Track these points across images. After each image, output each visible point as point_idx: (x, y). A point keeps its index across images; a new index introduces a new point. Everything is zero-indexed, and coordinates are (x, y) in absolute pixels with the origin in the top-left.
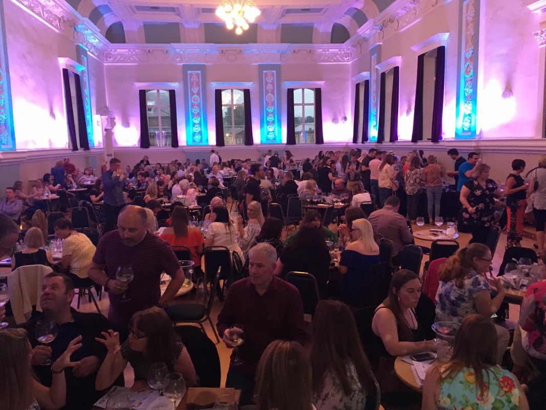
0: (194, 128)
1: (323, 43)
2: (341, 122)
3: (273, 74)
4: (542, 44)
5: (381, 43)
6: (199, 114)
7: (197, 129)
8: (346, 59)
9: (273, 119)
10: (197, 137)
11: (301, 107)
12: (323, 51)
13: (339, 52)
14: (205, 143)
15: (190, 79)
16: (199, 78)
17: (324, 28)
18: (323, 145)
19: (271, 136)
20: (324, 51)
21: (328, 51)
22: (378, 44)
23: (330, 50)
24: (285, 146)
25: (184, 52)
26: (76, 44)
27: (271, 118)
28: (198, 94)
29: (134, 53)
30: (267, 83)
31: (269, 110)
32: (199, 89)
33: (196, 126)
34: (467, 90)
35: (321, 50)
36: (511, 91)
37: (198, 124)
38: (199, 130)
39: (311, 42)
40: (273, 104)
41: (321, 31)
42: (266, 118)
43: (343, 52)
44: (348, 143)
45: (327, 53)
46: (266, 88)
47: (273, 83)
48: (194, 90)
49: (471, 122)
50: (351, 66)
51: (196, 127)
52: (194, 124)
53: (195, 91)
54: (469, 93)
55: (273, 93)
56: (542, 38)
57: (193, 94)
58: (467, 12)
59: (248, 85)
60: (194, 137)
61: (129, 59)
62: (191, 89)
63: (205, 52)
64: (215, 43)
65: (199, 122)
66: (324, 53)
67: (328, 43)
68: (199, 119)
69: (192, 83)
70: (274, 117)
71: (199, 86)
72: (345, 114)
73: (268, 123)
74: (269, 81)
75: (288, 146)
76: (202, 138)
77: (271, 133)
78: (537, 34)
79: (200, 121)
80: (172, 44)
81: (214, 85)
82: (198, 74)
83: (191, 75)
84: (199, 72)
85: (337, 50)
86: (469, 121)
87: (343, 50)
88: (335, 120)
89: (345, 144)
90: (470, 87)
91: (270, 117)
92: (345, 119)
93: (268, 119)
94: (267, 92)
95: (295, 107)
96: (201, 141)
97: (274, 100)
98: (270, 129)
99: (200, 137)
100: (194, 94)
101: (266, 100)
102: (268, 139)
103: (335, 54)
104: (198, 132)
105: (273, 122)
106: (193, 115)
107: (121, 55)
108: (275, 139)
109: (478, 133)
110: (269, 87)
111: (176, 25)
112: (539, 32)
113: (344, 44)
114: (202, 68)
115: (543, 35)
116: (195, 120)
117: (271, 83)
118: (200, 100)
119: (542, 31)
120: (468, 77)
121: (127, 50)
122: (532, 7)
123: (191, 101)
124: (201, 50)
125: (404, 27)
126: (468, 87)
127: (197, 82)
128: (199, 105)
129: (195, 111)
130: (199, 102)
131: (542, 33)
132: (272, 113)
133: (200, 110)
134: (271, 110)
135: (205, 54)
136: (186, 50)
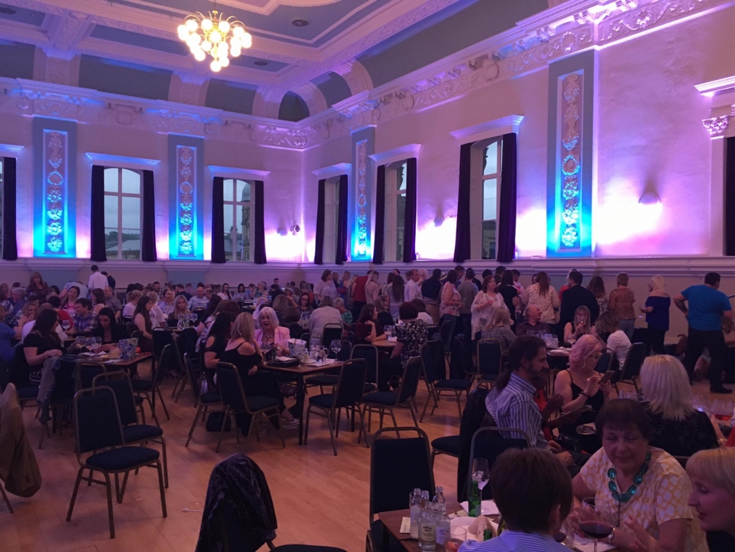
0: (50, 228)
1: (268, 117)
2: (290, 233)
3: (191, 152)
4: (717, 135)
5: (375, 126)
6: (59, 205)
7: (55, 230)
8: (297, 144)
9: (191, 221)
10: (55, 243)
11: (232, 206)
12: (266, 129)
13: (289, 134)
14: (69, 256)
15: (47, 144)
16: (63, 144)
17: (273, 96)
18: (265, 265)
19: (186, 249)
20: (270, 128)
21: (275, 129)
22: (370, 126)
23: (278, 129)
24: (209, 264)
25: (39, 96)
27: (187, 220)
28: (61, 170)
30: (182, 165)
31: (184, 208)
32: (63, 162)
33: (54, 224)
34: (570, 191)
35: (264, 127)
36: (658, 196)
37: (58, 221)
38: (60, 231)
39: (250, 113)
40: (191, 199)
41: (267, 99)
42: (180, 220)
43: (294, 134)
44: (300, 264)
45: (273, 132)
46: (180, 172)
47: (191, 166)
48: (53, 162)
49: (577, 235)
50: (303, 155)
51: (54, 226)
52: (50, 222)
53: (55, 165)
54: (574, 195)
55: (191, 181)
56: (718, 128)
57: (50, 168)
58: (566, 90)
59: (152, 164)
60: (49, 244)
62: (47, 160)
63: (78, 103)
64: (99, 90)
65: (58, 218)
66: (268, 131)
67: (275, 118)
68: (60, 213)
69: (50, 151)
70: (193, 220)
71: (63, 158)
72: (295, 222)
73: (184, 228)
74: (187, 161)
75: (213, 265)
76: (63, 246)
77: (186, 244)
78: (708, 122)
79: (62, 216)
80: (19, 80)
81: (91, 158)
82: (62, 137)
83: (49, 136)
84: (65, 133)
85: (286, 130)
86: (575, 233)
87: (295, 132)
88: (282, 230)
89: (296, 265)
90: (575, 188)
91: (186, 218)
92: (298, 229)
93: (182, 222)
94: (182, 179)
95: (225, 206)
96: (62, 251)
97: (193, 192)
98: (185, 236)
99: (61, 243)
100: (52, 169)
101: (180, 192)
102: (181, 254)
103: (283, 135)
104: (56, 234)
105: (190, 227)
106: (50, 206)
108: (192, 254)
109: (593, 249)
110: (186, 172)
111: (30, 49)
113: (297, 124)
114: (71, 128)
115: (720, 124)
116: (53, 213)
117: (188, 166)
118: (64, 182)
119: (718, 118)
120: (570, 174)
122: (700, 87)
123: (47, 180)
124: (71, 98)
125: (427, 105)
126: (569, 188)
127: (60, 149)
128: (61, 189)
129: (53, 198)
130: (61, 183)
131: (719, 120)
132: (189, 212)
133: (62, 197)
134: (187, 208)
135: (78, 106)
136: (44, 94)
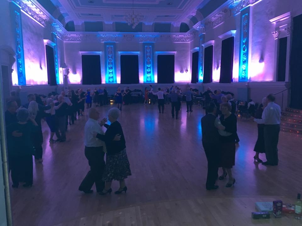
1: (176, 32)
2: (185, 72)
3: (150, 48)
4: (276, 38)
5: (205, 33)
6: (112, 68)
7: (111, 75)
8: (187, 40)
9: (150, 70)
10: (111, 79)
13: (184, 37)
14: (115, 83)
15: (108, 50)
16: (112, 50)
17: (177, 24)
19: (149, 79)
20: (176, 36)
21: (178, 36)
22: (203, 33)
23: (179, 36)
24: (156, 84)
26: (51, 32)
28: (112, 57)
29: (79, 36)
30: (147, 52)
32: (112, 55)
36: (263, 59)
37: (112, 73)
38: (112, 75)
39: (170, 32)
40: (150, 63)
41: (175, 26)
42: (147, 70)
43: (186, 37)
44: (188, 83)
45: (178, 37)
46: (146, 55)
47: (150, 52)
48: (110, 55)
50: (190, 44)
52: (110, 73)
54: (245, 59)
55: (150, 57)
57: (109, 57)
58: (244, 21)
61: (77, 39)
62: (108, 54)
63: (115, 36)
64: (121, 32)
67: (178, 32)
68: (112, 70)
69: (109, 52)
70: (151, 70)
71: (112, 54)
72: (187, 68)
73: (148, 73)
74: (148, 51)
75: (158, 84)
76: (113, 80)
78: (273, 33)
79: (113, 71)
80: (99, 32)
81: (120, 53)
82: (112, 47)
83: (108, 48)
84: (112, 46)
85: (183, 36)
86: (244, 73)
88: (182, 71)
92: (187, 71)
93: (147, 71)
94: (147, 57)
96: (113, 82)
97: (151, 61)
98: (149, 75)
101: (146, 61)
102: (147, 81)
103: (182, 38)
104: (111, 77)
105: (150, 72)
106: (109, 68)
107: (72, 37)
108: (151, 81)
109: (248, 78)
110: (148, 54)
112: (275, 32)
113: (186, 33)
114: (114, 44)
115: (276, 34)
116: (110, 70)
118: (113, 61)
120: (244, 52)
121: (76, 35)
122: (271, 21)
123: (108, 61)
124: (113, 35)
125: (215, 26)
126: (244, 57)
127: (111, 51)
128: (112, 63)
129: (110, 66)
130: (112, 62)
131: (276, 33)
132: (149, 67)
133: (112, 65)
134: (149, 66)
135: (116, 37)
136: (106, 35)
